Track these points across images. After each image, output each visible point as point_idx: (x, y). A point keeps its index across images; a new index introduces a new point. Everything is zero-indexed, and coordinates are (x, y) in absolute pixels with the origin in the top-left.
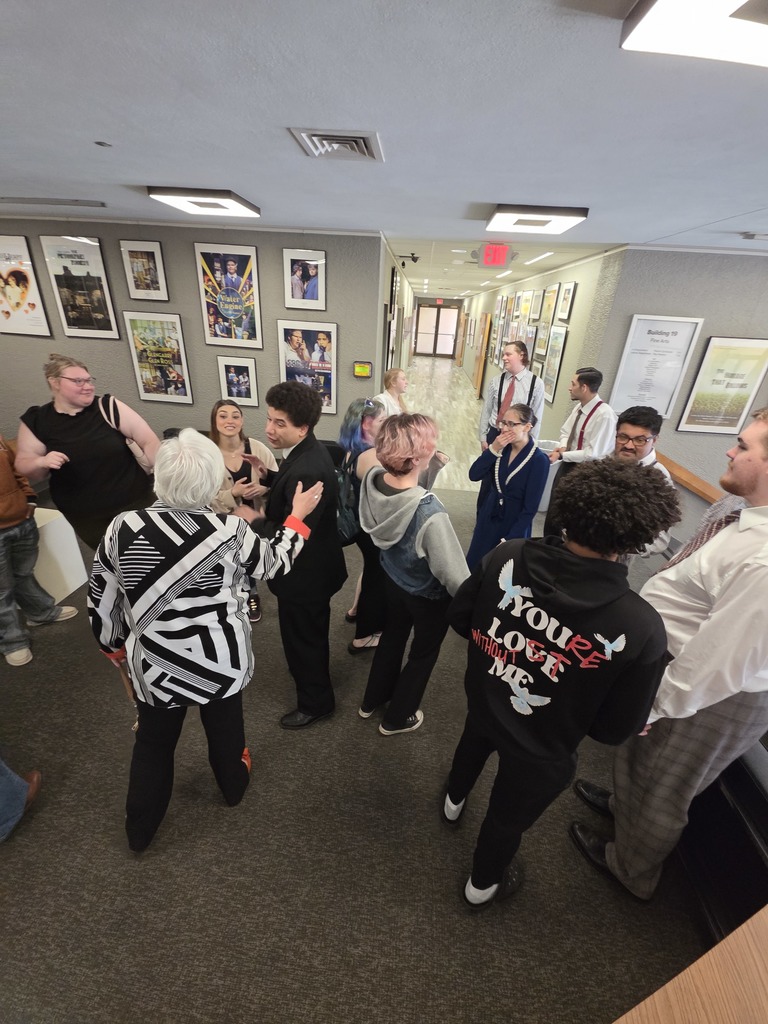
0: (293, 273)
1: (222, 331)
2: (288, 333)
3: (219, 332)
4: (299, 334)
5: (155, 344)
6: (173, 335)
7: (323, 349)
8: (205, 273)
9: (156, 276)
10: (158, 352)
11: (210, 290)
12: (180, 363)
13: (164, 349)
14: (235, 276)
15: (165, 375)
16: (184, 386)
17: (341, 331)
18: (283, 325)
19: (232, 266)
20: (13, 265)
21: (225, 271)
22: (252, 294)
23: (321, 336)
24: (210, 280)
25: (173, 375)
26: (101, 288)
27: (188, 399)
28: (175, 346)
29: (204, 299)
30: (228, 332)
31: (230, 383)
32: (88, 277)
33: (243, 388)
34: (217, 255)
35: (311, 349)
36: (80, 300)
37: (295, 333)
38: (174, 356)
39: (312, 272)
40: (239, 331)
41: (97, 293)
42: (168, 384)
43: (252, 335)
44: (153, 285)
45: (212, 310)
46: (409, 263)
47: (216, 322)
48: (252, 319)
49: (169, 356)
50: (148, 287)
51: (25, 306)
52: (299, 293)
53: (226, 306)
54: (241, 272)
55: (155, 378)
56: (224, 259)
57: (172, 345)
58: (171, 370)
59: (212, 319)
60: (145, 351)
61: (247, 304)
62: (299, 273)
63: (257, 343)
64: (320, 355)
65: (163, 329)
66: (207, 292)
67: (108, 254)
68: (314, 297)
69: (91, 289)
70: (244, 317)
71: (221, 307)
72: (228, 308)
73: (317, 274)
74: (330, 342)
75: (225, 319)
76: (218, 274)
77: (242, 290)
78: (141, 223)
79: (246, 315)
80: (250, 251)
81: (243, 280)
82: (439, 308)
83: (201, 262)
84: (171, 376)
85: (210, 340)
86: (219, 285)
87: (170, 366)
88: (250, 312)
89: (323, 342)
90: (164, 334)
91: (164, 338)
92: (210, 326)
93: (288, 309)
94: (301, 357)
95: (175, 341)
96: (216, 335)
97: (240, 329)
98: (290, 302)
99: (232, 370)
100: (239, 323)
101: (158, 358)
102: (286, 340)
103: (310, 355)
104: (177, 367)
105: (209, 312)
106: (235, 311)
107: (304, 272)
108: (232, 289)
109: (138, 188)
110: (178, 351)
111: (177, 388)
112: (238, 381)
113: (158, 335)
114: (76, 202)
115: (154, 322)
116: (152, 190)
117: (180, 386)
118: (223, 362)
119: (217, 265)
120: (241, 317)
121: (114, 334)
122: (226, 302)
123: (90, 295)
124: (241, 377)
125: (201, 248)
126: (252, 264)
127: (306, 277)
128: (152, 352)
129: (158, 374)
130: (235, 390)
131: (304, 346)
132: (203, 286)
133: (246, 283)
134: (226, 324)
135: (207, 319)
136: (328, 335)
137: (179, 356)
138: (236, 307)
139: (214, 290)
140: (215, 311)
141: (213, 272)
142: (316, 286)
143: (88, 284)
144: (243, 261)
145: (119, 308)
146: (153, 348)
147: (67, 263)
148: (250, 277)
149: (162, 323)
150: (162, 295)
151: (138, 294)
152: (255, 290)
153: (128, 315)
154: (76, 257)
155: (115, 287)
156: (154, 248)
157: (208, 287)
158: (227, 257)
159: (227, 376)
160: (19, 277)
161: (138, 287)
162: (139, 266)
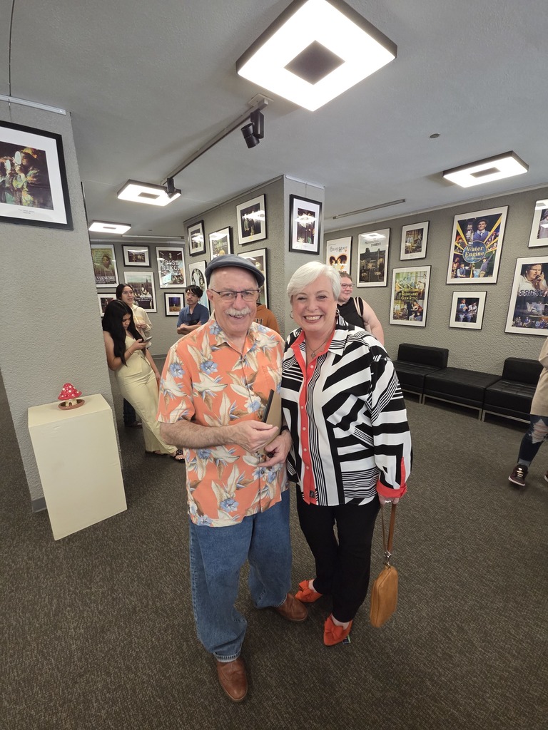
0: (542, 219)
1: (462, 273)
2: (527, 268)
3: (459, 274)
4: (539, 267)
5: (408, 287)
6: (423, 280)
8: (458, 234)
9: (421, 244)
10: (409, 292)
11: (459, 246)
12: (423, 299)
13: (414, 290)
14: (484, 231)
15: (410, 307)
16: (422, 314)
19: (483, 225)
21: (475, 229)
22: (497, 242)
24: (461, 238)
25: (416, 307)
26: (384, 258)
27: (422, 324)
28: (422, 287)
29: (453, 252)
30: (468, 274)
31: (459, 311)
32: (378, 252)
33: (470, 315)
34: (471, 220)
36: (370, 266)
37: (534, 267)
38: (419, 294)
40: (477, 271)
41: (381, 260)
42: (410, 314)
43: (489, 273)
44: (418, 249)
45: (457, 259)
47: (459, 267)
48: (492, 261)
49: (416, 294)
50: (414, 251)
52: (545, 233)
53: (470, 255)
54: (488, 228)
55: (402, 310)
56: (475, 222)
57: (420, 287)
58: (415, 303)
59: (455, 266)
60: (401, 292)
61: (490, 250)
63: (492, 279)
65: (416, 277)
66: (456, 247)
67: (393, 236)
69: (378, 258)
70: (484, 261)
71: (466, 256)
72: (471, 257)
75: (467, 264)
76: (469, 233)
77: (488, 240)
78: (419, 213)
79: (487, 258)
80: (502, 210)
81: (490, 234)
83: (457, 227)
84: (414, 308)
85: (450, 281)
86: (468, 241)
87: (415, 301)
88: (491, 256)
90: (416, 280)
91: (415, 283)
92: (453, 271)
93: (532, 248)
94: (537, 287)
95: (423, 284)
96: (456, 277)
97: (479, 270)
98: (535, 242)
99: (464, 301)
100: (478, 266)
101: (408, 296)
102: (523, 273)
103: (547, 284)
104: (420, 301)
105: (454, 261)
106: (477, 257)
108: (478, 243)
110: (424, 291)
111: (416, 316)
112: (467, 310)
113: (413, 281)
115: (411, 273)
116: (446, 172)
117: (418, 314)
118: (457, 295)
119: (470, 227)
120: (482, 261)
121: (383, 283)
122: (470, 252)
123: (376, 262)
124: (470, 306)
125: (460, 217)
126: (502, 221)
128: (405, 292)
129: (406, 307)
130: (462, 317)
131: (542, 277)
132: (454, 243)
134: (467, 268)
135: (451, 266)
137: (424, 294)
138: (479, 254)
139: (463, 245)
140: (459, 259)
141: (465, 231)
143: (377, 256)
144: (492, 220)
145: (391, 267)
146: (406, 290)
147: (369, 246)
148: (498, 228)
149: (417, 273)
150: (422, 254)
151: (404, 256)
152: (500, 238)
153: (396, 271)
154: (375, 242)
155: (392, 255)
156: (423, 226)
157: (458, 243)
158: (479, 219)
159: (458, 306)
160: (343, 258)
161: (407, 252)
162: (412, 238)
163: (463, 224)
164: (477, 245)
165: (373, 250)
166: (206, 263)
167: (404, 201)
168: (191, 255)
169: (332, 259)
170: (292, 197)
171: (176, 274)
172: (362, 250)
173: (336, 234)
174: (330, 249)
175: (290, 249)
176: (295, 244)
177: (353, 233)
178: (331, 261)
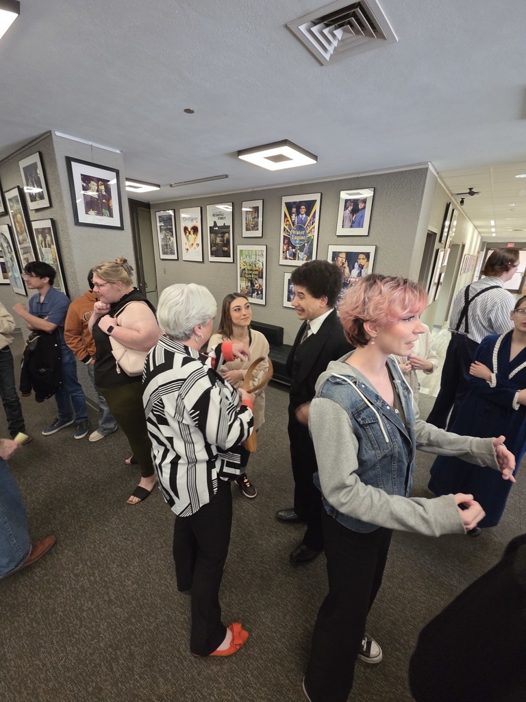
0: (346, 208)
1: (290, 255)
2: (336, 255)
3: (288, 256)
4: (344, 255)
5: (250, 265)
6: (261, 259)
7: (361, 267)
8: (285, 216)
10: (251, 270)
11: (287, 227)
12: (262, 278)
13: (254, 268)
14: (304, 216)
15: (252, 285)
16: (262, 293)
17: (380, 252)
18: (332, 249)
19: (303, 210)
20: (194, 223)
21: (298, 213)
22: (314, 228)
23: (361, 256)
24: (288, 221)
25: (257, 285)
26: (229, 233)
27: (262, 302)
28: (261, 267)
29: (282, 234)
30: (294, 256)
31: (289, 292)
32: (224, 226)
35: (352, 268)
36: (218, 240)
37: (341, 255)
38: (259, 272)
39: (361, 206)
41: (227, 235)
42: (253, 292)
43: (309, 258)
44: (255, 227)
45: (286, 241)
46: (468, 199)
47: (288, 249)
48: (311, 245)
49: (257, 273)
51: (195, 246)
52: (348, 223)
53: (296, 238)
54: (308, 214)
55: (247, 287)
56: (298, 205)
57: (259, 265)
58: (256, 282)
59: (285, 248)
60: (244, 269)
61: (309, 235)
62: (350, 208)
64: (358, 272)
65: (256, 255)
68: (360, 225)
69: (224, 233)
70: (306, 244)
71: (292, 239)
72: (296, 240)
73: (364, 208)
74: (368, 260)
75: (294, 247)
76: (294, 216)
77: (308, 225)
78: (255, 190)
79: (308, 243)
80: (317, 197)
81: (309, 218)
83: (284, 209)
84: (256, 286)
85: (282, 262)
87: (256, 279)
88: (310, 241)
89: (362, 261)
91: (255, 261)
92: (284, 252)
93: (339, 236)
94: (343, 273)
95: (261, 263)
96: (286, 258)
97: (302, 253)
98: (340, 231)
100: (301, 249)
101: (251, 274)
103: (350, 272)
104: (260, 280)
105: (284, 243)
106: (301, 240)
107: (355, 207)
109: (233, 153)
110: (262, 270)
111: (258, 294)
114: (216, 178)
115: (252, 251)
116: (240, 152)
117: (260, 292)
119: (294, 210)
120: (304, 245)
121: (230, 260)
122: (296, 235)
123: (223, 237)
125: (286, 199)
126: (317, 207)
127: (355, 210)
128: (248, 270)
129: (249, 284)
130: (292, 297)
131: (346, 265)
133: (310, 220)
134: (294, 250)
135: (282, 247)
136: (367, 255)
137: (262, 273)
138: (302, 238)
140: (288, 242)
141: (291, 214)
142: (362, 217)
144: (310, 205)
145: (236, 244)
146: (249, 268)
147: (216, 219)
148: (314, 216)
149: (256, 251)
150: (258, 233)
151: (246, 234)
152: (316, 224)
153: (239, 248)
154: (221, 215)
155: (236, 231)
156: (259, 204)
157: (286, 225)
158: (301, 203)
159: (289, 287)
160: (195, 229)
161: (247, 229)
162: (250, 217)
163: (289, 206)
164: (300, 228)
165: (220, 223)
166: (10, 228)
167: (227, 176)
169: (186, 229)
170: (69, 160)
172: (210, 224)
173: (188, 203)
174: (184, 218)
175: (77, 223)
176: (83, 218)
177: (202, 203)
178: (185, 232)
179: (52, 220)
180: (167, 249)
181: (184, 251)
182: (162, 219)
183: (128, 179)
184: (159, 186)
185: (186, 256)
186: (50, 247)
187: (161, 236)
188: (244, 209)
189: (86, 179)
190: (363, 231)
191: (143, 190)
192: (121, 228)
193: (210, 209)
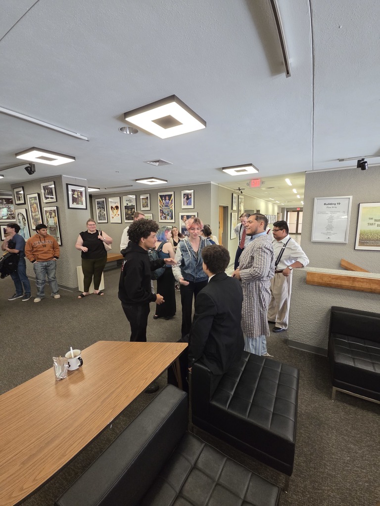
0: (184, 198)
2: (182, 217)
4: (186, 217)
8: (160, 201)
9: (148, 204)
17: (199, 215)
18: (181, 214)
19: (167, 198)
20: (116, 205)
21: (165, 200)
26: (134, 208)
29: (159, 208)
30: (165, 218)
32: (132, 206)
34: (163, 195)
36: (129, 212)
37: (184, 217)
39: (190, 197)
40: (168, 217)
41: (133, 209)
43: (172, 218)
47: (162, 215)
48: (172, 213)
50: (146, 207)
51: (117, 215)
52: (185, 203)
54: (169, 200)
56: (165, 196)
62: (186, 198)
63: (173, 221)
67: (137, 201)
68: (190, 204)
69: (132, 209)
72: (165, 211)
75: (165, 214)
77: (170, 205)
78: (146, 190)
80: (172, 193)
81: (170, 202)
82: (298, 212)
83: (159, 196)
85: (160, 221)
88: (171, 211)
92: (161, 217)
93: (182, 209)
96: (162, 219)
98: (183, 207)
102: (182, 219)
105: (160, 212)
107: (187, 197)
109: (134, 180)
114: (127, 186)
116: (136, 180)
119: (163, 198)
120: (169, 213)
123: (131, 211)
125: (160, 194)
126: (173, 196)
127: (188, 199)
132: (159, 205)
135: (160, 214)
140: (162, 212)
141: (162, 201)
142: (191, 201)
143: (132, 207)
144: (170, 196)
147: (128, 202)
148: (172, 201)
150: (148, 208)
151: (143, 209)
154: (130, 201)
155: (138, 207)
156: (148, 195)
157: (161, 205)
160: (117, 207)
161: (143, 207)
162: (144, 201)
164: (166, 206)
165: (130, 204)
166: (26, 210)
167: (132, 185)
168: (16, 204)
169: (112, 207)
170: (67, 185)
171: (9, 213)
173: (113, 195)
174: (111, 202)
175: (69, 208)
176: (71, 206)
177: (120, 195)
178: (112, 209)
179: (57, 207)
180: (101, 217)
181: (111, 218)
182: (98, 203)
183: (89, 187)
184: (99, 189)
185: (112, 221)
186: (54, 217)
187: (98, 211)
188: (141, 197)
189: (73, 191)
190: (192, 207)
191: (91, 190)
192: (86, 209)
193: (124, 198)
